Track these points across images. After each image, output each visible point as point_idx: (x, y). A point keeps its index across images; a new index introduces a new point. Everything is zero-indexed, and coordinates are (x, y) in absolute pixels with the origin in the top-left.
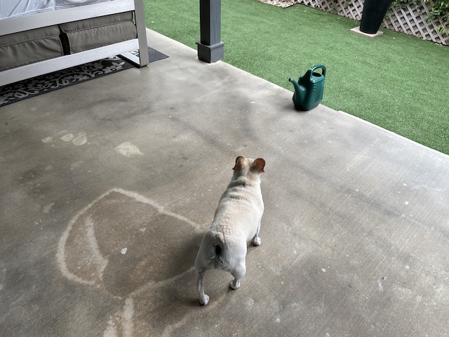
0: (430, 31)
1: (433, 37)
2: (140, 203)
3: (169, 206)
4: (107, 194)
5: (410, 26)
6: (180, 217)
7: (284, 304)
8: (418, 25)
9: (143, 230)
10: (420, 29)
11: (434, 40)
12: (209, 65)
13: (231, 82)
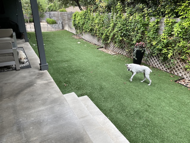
0: (163, 67)
1: (165, 69)
5: (156, 64)
8: (158, 64)
10: (159, 65)
11: (165, 71)
12: (41, 71)
13: (39, 77)
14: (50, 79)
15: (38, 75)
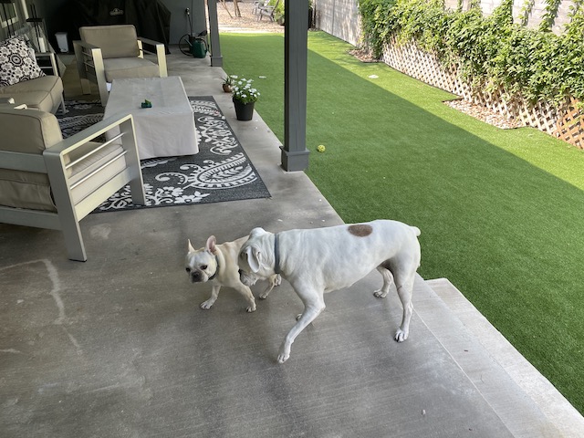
2: (48, 278)
3: (66, 291)
4: (35, 261)
6: (60, 303)
7: (36, 420)
9: (19, 301)
12: (285, 172)
13: (284, 195)
14: (323, 207)
15: (281, 188)
